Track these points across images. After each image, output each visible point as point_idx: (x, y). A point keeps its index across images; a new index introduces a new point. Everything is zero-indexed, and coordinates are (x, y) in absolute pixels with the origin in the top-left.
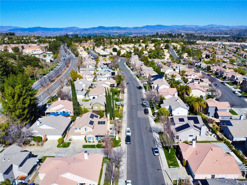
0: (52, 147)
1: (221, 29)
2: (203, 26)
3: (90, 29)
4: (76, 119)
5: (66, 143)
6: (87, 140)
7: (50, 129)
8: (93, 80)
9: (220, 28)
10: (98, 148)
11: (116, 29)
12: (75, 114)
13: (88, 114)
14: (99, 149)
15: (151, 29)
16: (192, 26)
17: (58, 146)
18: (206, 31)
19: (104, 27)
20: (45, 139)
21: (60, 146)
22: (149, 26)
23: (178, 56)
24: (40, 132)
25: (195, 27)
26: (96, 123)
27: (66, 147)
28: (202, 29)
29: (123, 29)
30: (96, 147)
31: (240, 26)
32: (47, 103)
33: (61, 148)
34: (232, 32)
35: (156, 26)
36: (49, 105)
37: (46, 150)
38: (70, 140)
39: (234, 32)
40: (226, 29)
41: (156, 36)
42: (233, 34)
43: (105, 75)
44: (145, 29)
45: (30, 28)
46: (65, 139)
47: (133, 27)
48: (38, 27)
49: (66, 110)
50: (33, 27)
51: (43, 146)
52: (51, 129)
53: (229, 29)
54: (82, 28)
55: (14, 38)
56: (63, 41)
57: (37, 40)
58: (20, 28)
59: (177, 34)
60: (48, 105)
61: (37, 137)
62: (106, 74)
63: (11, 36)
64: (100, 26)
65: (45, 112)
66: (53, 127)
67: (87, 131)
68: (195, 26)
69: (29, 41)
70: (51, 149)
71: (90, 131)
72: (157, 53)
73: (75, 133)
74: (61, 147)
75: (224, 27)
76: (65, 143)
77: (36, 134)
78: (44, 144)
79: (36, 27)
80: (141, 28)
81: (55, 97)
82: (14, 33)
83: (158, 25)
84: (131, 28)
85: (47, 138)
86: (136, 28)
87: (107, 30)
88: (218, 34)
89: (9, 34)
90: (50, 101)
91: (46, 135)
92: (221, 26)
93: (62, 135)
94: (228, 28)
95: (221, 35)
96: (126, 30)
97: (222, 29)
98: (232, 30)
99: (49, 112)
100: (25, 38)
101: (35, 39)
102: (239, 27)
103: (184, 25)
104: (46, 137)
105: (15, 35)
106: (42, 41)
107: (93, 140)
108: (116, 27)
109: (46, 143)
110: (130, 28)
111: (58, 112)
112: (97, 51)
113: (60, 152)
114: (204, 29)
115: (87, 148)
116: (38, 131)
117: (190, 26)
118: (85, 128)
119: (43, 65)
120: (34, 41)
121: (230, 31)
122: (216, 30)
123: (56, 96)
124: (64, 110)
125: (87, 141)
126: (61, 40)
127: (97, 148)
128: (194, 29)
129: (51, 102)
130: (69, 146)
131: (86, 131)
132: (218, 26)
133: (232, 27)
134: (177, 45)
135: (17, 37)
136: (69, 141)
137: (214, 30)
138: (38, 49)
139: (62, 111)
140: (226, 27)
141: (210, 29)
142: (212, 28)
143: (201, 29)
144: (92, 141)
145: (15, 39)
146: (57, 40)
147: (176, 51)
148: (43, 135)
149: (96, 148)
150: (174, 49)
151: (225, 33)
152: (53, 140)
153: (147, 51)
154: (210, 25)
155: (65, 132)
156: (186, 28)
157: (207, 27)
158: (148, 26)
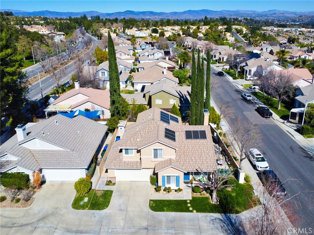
0: (56, 208)
1: (286, 16)
2: (263, 12)
3: (114, 14)
4: (119, 125)
5: (99, 194)
6: (160, 183)
7: (52, 151)
8: (133, 63)
9: (285, 14)
10: (197, 211)
11: (148, 14)
12: (115, 114)
13: (154, 113)
14: (203, 214)
15: (195, 14)
16: (248, 11)
17: (76, 205)
18: (267, 17)
19: (133, 11)
20: (38, 181)
21: (82, 203)
22: (192, 11)
23: (245, 41)
24: (23, 160)
25: (251, 13)
26: (180, 135)
27: (99, 209)
28: (262, 15)
29: (158, 15)
30: (191, 209)
31: (310, 12)
32: (52, 94)
33: (86, 211)
34: (302, 19)
35: (201, 11)
36: (55, 98)
37: (39, 221)
38: (109, 183)
39: (305, 19)
40: (293, 15)
41: (204, 21)
42: (303, 21)
43: (153, 55)
44: (187, 14)
45: (35, 12)
46: (93, 180)
47: (171, 12)
48: (47, 11)
49: (93, 107)
50: (39, 11)
51: (29, 202)
52: (57, 151)
53: (297, 15)
54: (105, 13)
55: (11, 19)
56: (79, 24)
57: (44, 22)
58: (23, 12)
59: (233, 19)
60: (53, 97)
61: (13, 175)
62: (156, 54)
63: (8, 17)
64: (128, 11)
65: (45, 110)
66: (61, 146)
67: (159, 159)
68: (252, 11)
69: (32, 22)
70: (53, 214)
71: (169, 157)
72: (217, 35)
73: (125, 162)
74: (83, 207)
75: (289, 13)
76: (95, 193)
77: (11, 165)
78: (34, 196)
79: (43, 11)
80: (181, 14)
81: (67, 86)
82: (12, 13)
83: (204, 10)
84: (169, 13)
85: (43, 176)
86: (175, 13)
87: (136, 15)
88: (284, 21)
89: (4, 14)
90: (58, 91)
91: (41, 170)
92: (286, 11)
93: (86, 169)
94: (295, 14)
95: (287, 22)
96: (161, 16)
97: (288, 15)
98: (301, 16)
99: (54, 110)
100: (26, 19)
101: (41, 21)
102: (309, 14)
103: (238, 11)
104: (41, 175)
105: (13, 15)
106: (50, 23)
107: (178, 185)
108: (149, 11)
109: (39, 194)
110: (167, 14)
111: (74, 110)
112: (129, 34)
113: (81, 228)
114: (263, 15)
115: (163, 211)
116: (18, 156)
117: (245, 12)
118: (156, 150)
119: (49, 44)
120: (39, 22)
121: (298, 18)
122: (280, 16)
123: (69, 84)
124: (89, 106)
125: (160, 187)
126: (77, 22)
127: (195, 211)
128: (251, 15)
129: (60, 93)
130: (109, 202)
131: (156, 159)
132: (282, 12)
133: (301, 13)
134: (241, 28)
135: (16, 17)
136: (107, 184)
137: (278, 16)
138: (44, 29)
139: (82, 108)
140: (292, 13)
141: (272, 15)
142: (275, 14)
143: (259, 15)
144: (173, 186)
145: (13, 20)
146: (70, 21)
147: (242, 36)
148: (31, 170)
149: (191, 211)
150: (237, 33)
151: (292, 20)
152: (62, 184)
153: (202, 33)
154: (271, 11)
155: (94, 160)
156: (240, 14)
157: (268, 13)
158: (190, 11)
